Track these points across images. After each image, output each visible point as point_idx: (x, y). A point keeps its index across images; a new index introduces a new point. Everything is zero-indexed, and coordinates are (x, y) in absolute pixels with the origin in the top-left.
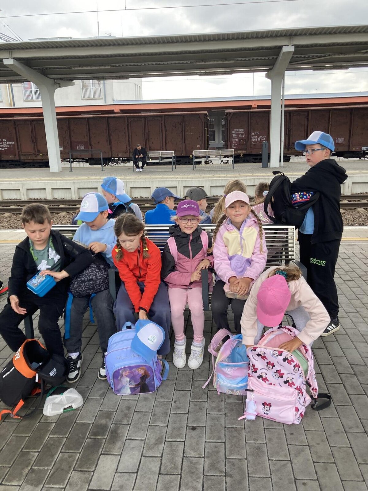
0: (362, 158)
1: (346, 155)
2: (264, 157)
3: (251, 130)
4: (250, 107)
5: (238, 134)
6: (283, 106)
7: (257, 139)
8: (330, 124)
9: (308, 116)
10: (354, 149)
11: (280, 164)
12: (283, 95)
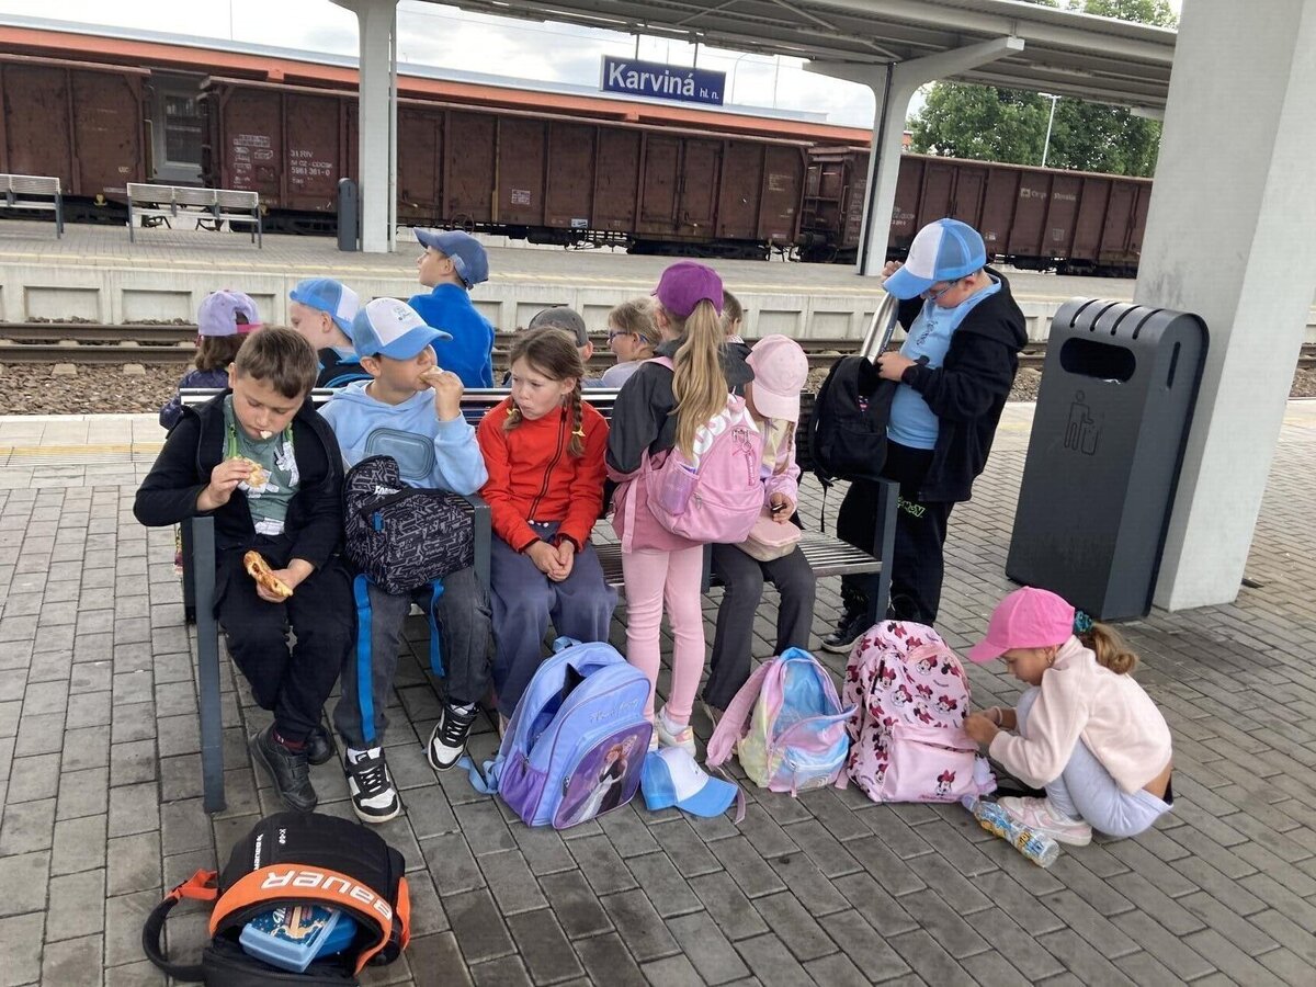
0: (571, 247)
1: (535, 236)
2: (345, 222)
3: (291, 143)
4: (262, 76)
5: (253, 149)
6: (395, 93)
7: (309, 171)
8: (498, 150)
9: (443, 123)
10: (554, 222)
11: (389, 246)
12: (394, 63)
